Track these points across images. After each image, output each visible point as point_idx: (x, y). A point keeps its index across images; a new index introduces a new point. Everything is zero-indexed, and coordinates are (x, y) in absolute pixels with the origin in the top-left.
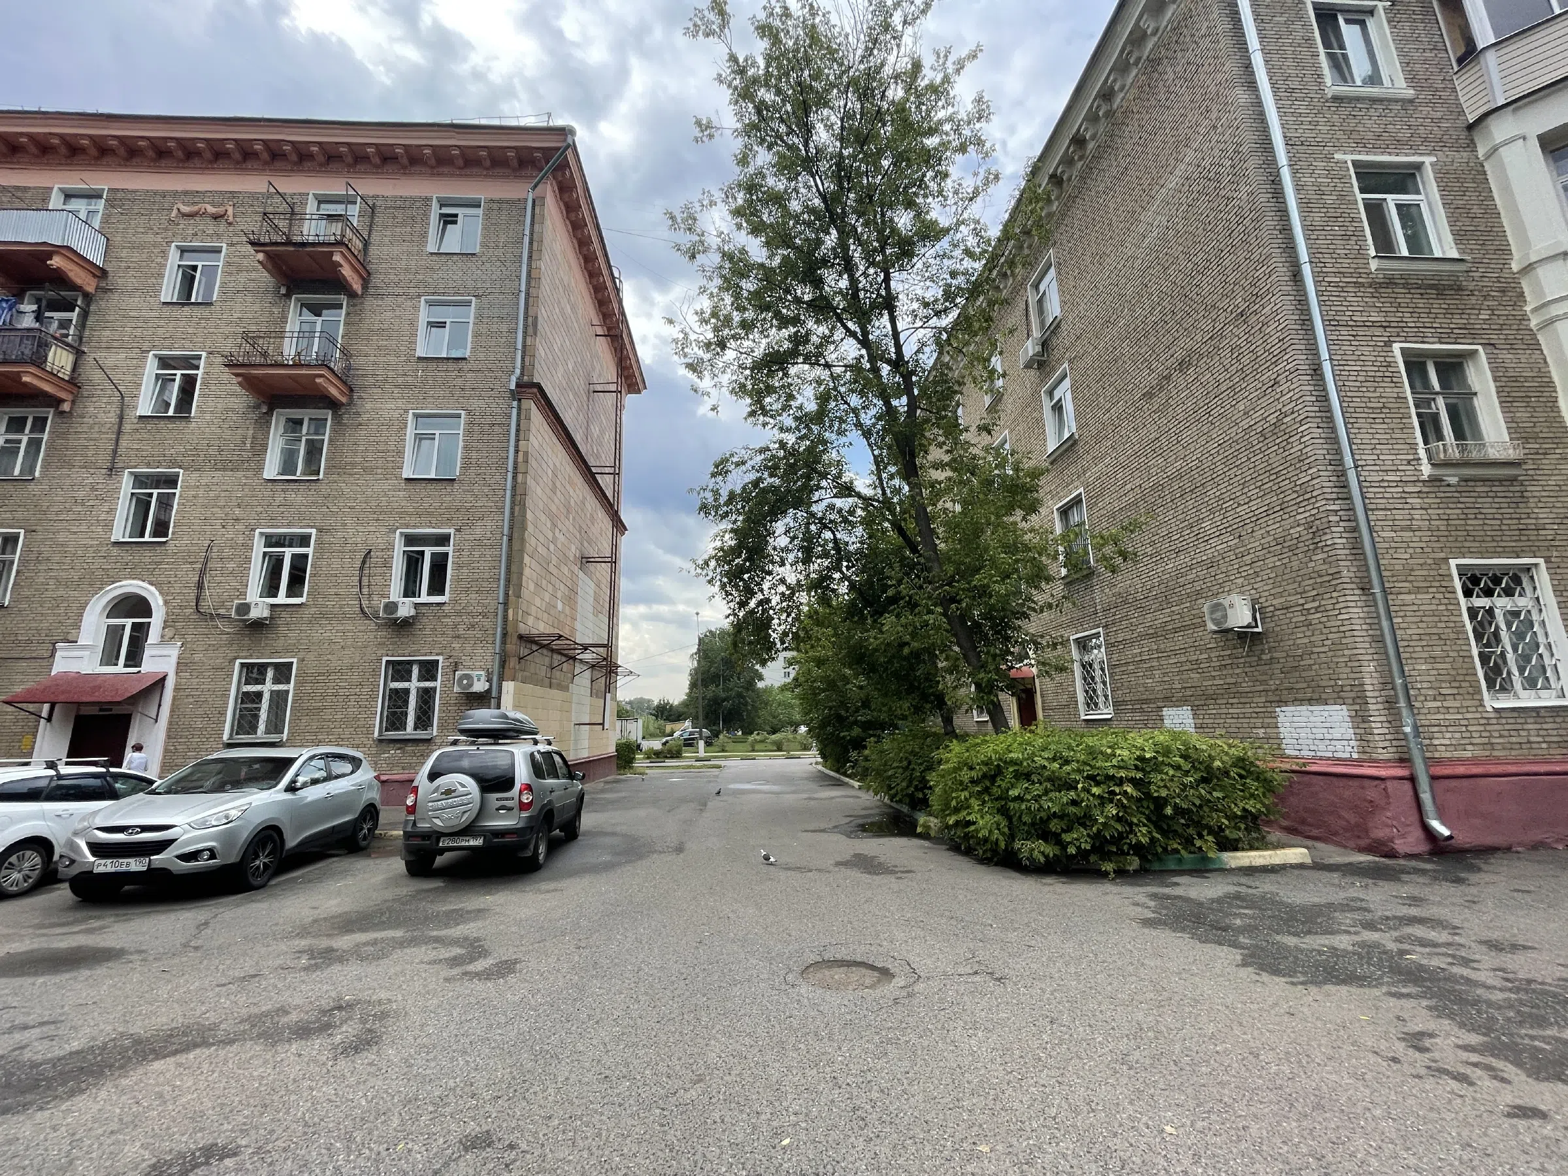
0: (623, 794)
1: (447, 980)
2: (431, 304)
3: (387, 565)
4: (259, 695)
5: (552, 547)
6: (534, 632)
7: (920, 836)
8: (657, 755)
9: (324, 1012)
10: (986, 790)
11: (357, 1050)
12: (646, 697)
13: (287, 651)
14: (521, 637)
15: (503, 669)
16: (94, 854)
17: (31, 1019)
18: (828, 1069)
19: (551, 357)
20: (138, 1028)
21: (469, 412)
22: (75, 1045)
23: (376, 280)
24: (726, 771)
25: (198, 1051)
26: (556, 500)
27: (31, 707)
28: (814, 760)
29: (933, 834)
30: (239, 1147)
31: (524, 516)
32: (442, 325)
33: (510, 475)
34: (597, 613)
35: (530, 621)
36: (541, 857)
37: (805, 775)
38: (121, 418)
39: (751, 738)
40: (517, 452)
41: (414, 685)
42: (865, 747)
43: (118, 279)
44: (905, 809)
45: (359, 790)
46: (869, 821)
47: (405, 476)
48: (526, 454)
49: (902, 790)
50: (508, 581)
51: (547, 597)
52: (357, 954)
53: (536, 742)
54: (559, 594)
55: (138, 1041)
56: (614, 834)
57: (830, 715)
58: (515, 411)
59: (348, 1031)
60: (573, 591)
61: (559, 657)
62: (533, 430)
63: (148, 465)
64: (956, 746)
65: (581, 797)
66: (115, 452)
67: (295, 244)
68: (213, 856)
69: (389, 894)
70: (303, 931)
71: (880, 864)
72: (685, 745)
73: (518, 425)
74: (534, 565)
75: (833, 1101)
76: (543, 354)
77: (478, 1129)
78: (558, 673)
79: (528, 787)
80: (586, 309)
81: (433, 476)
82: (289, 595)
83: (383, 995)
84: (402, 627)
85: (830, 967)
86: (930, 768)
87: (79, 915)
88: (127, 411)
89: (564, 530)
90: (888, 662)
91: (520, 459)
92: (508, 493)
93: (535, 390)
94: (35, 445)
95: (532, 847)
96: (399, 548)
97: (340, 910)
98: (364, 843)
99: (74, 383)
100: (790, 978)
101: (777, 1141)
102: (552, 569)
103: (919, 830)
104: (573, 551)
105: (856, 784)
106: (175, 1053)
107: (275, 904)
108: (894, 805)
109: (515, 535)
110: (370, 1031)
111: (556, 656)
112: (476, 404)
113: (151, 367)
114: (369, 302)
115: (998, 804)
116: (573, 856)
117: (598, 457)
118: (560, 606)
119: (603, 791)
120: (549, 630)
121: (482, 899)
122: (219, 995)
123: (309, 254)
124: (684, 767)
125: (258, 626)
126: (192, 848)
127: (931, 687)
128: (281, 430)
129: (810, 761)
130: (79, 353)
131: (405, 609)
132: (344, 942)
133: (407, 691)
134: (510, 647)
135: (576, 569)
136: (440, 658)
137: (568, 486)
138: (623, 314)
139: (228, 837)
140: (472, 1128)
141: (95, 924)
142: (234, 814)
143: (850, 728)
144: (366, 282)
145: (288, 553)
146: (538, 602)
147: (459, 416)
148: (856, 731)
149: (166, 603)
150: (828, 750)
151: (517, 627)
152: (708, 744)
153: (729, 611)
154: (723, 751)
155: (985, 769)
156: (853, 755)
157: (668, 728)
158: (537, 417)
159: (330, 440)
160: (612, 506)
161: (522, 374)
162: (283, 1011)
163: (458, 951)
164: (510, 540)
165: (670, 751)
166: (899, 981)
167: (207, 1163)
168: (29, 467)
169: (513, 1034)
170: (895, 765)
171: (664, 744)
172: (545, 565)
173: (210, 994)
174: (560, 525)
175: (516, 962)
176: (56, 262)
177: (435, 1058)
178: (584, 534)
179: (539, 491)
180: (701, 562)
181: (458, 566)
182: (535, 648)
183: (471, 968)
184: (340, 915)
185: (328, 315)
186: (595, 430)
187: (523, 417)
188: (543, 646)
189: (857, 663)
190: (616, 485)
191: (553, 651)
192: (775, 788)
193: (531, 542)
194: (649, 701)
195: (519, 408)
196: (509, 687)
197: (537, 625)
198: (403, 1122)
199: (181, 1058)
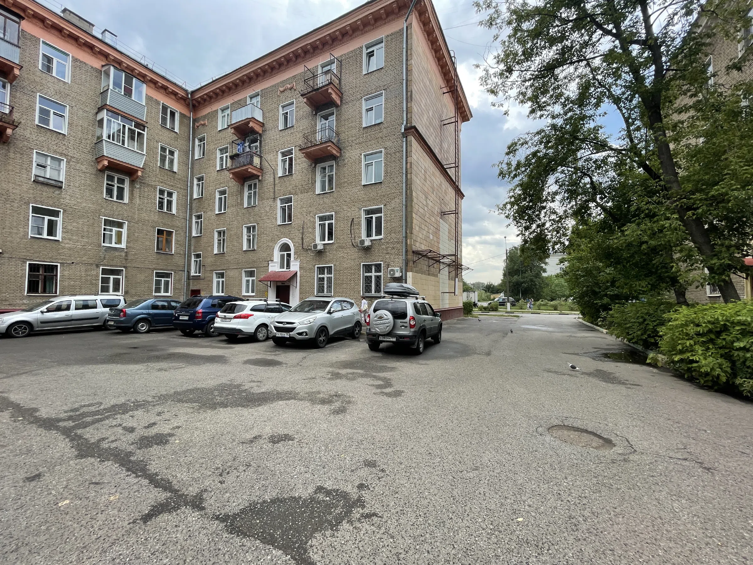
0: (465, 326)
1: (374, 393)
2: (366, 100)
3: (359, 224)
4: (323, 278)
5: (426, 209)
6: (419, 249)
7: (649, 365)
8: (485, 309)
9: (331, 396)
10: (712, 341)
11: (338, 413)
12: (482, 282)
13: (329, 262)
14: (413, 252)
15: (407, 267)
16: (276, 330)
17: (256, 380)
18: (555, 488)
19: (420, 110)
20: (279, 389)
21: (386, 148)
22: (263, 390)
23: (345, 97)
24: (521, 318)
25: (292, 401)
26: (427, 185)
27: (266, 283)
28: (577, 316)
29: (660, 364)
30: (294, 438)
31: (412, 195)
32: (371, 109)
33: (404, 175)
34: (450, 239)
35: (418, 244)
36: (421, 349)
37: (570, 324)
38: (274, 179)
39: (538, 303)
40: (407, 163)
41: (373, 274)
42: (611, 309)
43: (268, 126)
44: (640, 348)
45: (354, 314)
46: (611, 352)
47: (363, 184)
48: (411, 163)
49: (637, 336)
50: (406, 226)
51: (425, 233)
52: (346, 377)
53: (417, 299)
54: (431, 231)
55: (278, 393)
56: (456, 343)
57: (587, 291)
58: (404, 143)
59: (337, 405)
60: (438, 229)
61: (432, 261)
62: (413, 151)
63: (283, 195)
64: (684, 310)
65: (441, 325)
66: (274, 192)
67: (315, 90)
68: (307, 335)
69: (362, 356)
70: (332, 365)
71: (615, 378)
72: (500, 305)
73: (407, 150)
74: (418, 217)
75: (556, 508)
76: (416, 110)
77: (372, 458)
78: (432, 269)
79: (413, 318)
80: (438, 80)
81: (373, 182)
82: (329, 240)
83: (351, 394)
84: (367, 250)
85: (569, 430)
86: (662, 323)
87: (274, 349)
88: (276, 176)
89: (432, 199)
90: (630, 257)
91: (408, 167)
92: (404, 184)
93: (413, 130)
94: (255, 193)
95: (416, 344)
96: (363, 216)
97: (344, 359)
98: (357, 336)
99: (261, 169)
100: (540, 429)
101: (514, 517)
102: (426, 219)
103: (648, 361)
104: (437, 210)
105: (605, 331)
106: (287, 399)
107: (326, 354)
108: (632, 345)
109: (408, 205)
110: (344, 407)
111: (430, 261)
112: (388, 144)
113: (280, 157)
114: (344, 107)
115: (722, 351)
116: (436, 350)
117: (447, 159)
118: (431, 237)
119: (455, 324)
120: (426, 248)
121: (395, 363)
122: (302, 383)
123: (321, 93)
124: (498, 316)
125: (320, 253)
126: (301, 331)
127: (667, 272)
128: (320, 173)
129: (575, 317)
130: (261, 157)
131: (367, 243)
132: (343, 371)
133: (371, 277)
134: (410, 257)
135: (438, 218)
136: (382, 263)
137: (432, 177)
138: (457, 76)
139: (310, 328)
140: (369, 457)
141: (277, 353)
142: (312, 320)
143: (601, 299)
144: (341, 98)
145: (327, 222)
146: (421, 236)
147: (381, 152)
148: (606, 300)
149: (294, 245)
150: (586, 311)
151: (411, 247)
152: (513, 305)
153: (519, 232)
154: (521, 309)
155: (710, 326)
156: (603, 314)
157: (492, 297)
158: (415, 145)
159: (336, 174)
160: (454, 183)
161: (407, 123)
162: (319, 393)
163: (381, 383)
164: (406, 207)
165: (492, 308)
166: (619, 450)
167: (285, 441)
168: (255, 203)
169: (394, 423)
170: (633, 320)
171: (489, 304)
172: (422, 217)
173: (300, 382)
174: (429, 197)
175: (403, 392)
176: (251, 124)
177: (363, 424)
178: (442, 201)
179: (418, 182)
180: (501, 206)
181: (386, 222)
182: (420, 257)
183: (384, 390)
184: (344, 362)
185: (330, 118)
186: (445, 146)
187: (408, 145)
188: (423, 256)
189: (607, 258)
190: (457, 172)
191: (429, 258)
192: (550, 329)
193: (416, 207)
194: (483, 283)
195: (406, 140)
196: (409, 274)
197: (421, 246)
198: (346, 446)
199: (287, 402)
